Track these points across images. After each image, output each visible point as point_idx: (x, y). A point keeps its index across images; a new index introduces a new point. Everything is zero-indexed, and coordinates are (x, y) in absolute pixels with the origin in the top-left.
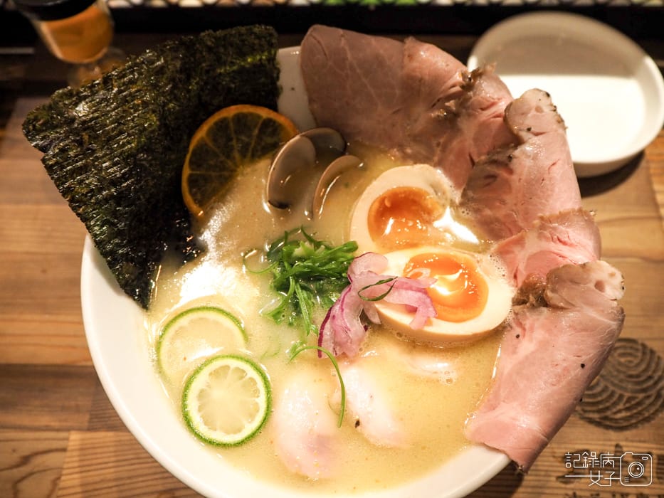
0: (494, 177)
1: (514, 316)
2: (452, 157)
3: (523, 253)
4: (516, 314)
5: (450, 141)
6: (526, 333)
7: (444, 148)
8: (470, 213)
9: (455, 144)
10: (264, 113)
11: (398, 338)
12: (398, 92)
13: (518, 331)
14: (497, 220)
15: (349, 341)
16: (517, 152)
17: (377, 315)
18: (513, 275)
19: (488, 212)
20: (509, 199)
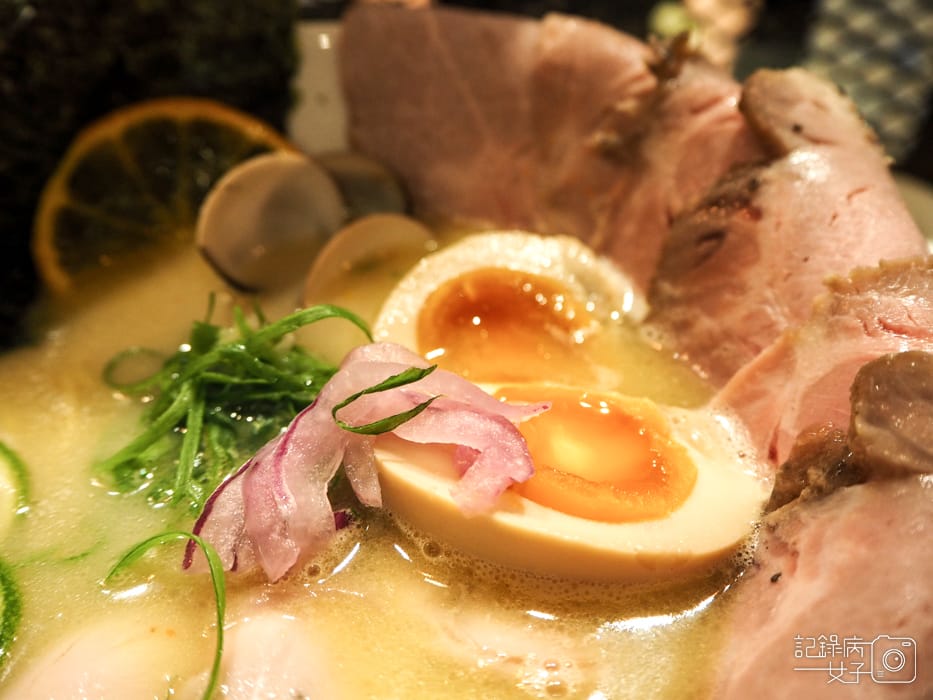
0: (718, 235)
1: (766, 536)
2: (629, 229)
3: (789, 388)
4: (772, 529)
5: (627, 193)
6: (800, 562)
7: (616, 210)
8: (666, 336)
9: (638, 200)
10: (255, 131)
11: (427, 557)
12: (525, 105)
13: (778, 564)
14: (727, 335)
15: (278, 528)
16: (770, 173)
17: (376, 482)
18: (766, 452)
19: (706, 324)
20: (755, 277)
